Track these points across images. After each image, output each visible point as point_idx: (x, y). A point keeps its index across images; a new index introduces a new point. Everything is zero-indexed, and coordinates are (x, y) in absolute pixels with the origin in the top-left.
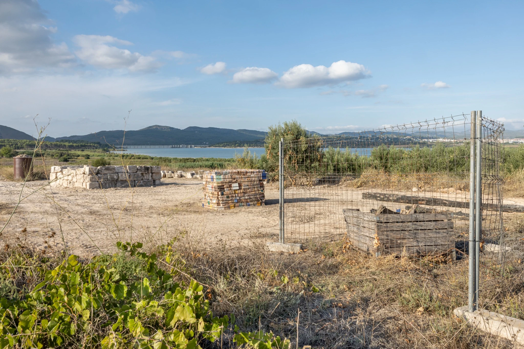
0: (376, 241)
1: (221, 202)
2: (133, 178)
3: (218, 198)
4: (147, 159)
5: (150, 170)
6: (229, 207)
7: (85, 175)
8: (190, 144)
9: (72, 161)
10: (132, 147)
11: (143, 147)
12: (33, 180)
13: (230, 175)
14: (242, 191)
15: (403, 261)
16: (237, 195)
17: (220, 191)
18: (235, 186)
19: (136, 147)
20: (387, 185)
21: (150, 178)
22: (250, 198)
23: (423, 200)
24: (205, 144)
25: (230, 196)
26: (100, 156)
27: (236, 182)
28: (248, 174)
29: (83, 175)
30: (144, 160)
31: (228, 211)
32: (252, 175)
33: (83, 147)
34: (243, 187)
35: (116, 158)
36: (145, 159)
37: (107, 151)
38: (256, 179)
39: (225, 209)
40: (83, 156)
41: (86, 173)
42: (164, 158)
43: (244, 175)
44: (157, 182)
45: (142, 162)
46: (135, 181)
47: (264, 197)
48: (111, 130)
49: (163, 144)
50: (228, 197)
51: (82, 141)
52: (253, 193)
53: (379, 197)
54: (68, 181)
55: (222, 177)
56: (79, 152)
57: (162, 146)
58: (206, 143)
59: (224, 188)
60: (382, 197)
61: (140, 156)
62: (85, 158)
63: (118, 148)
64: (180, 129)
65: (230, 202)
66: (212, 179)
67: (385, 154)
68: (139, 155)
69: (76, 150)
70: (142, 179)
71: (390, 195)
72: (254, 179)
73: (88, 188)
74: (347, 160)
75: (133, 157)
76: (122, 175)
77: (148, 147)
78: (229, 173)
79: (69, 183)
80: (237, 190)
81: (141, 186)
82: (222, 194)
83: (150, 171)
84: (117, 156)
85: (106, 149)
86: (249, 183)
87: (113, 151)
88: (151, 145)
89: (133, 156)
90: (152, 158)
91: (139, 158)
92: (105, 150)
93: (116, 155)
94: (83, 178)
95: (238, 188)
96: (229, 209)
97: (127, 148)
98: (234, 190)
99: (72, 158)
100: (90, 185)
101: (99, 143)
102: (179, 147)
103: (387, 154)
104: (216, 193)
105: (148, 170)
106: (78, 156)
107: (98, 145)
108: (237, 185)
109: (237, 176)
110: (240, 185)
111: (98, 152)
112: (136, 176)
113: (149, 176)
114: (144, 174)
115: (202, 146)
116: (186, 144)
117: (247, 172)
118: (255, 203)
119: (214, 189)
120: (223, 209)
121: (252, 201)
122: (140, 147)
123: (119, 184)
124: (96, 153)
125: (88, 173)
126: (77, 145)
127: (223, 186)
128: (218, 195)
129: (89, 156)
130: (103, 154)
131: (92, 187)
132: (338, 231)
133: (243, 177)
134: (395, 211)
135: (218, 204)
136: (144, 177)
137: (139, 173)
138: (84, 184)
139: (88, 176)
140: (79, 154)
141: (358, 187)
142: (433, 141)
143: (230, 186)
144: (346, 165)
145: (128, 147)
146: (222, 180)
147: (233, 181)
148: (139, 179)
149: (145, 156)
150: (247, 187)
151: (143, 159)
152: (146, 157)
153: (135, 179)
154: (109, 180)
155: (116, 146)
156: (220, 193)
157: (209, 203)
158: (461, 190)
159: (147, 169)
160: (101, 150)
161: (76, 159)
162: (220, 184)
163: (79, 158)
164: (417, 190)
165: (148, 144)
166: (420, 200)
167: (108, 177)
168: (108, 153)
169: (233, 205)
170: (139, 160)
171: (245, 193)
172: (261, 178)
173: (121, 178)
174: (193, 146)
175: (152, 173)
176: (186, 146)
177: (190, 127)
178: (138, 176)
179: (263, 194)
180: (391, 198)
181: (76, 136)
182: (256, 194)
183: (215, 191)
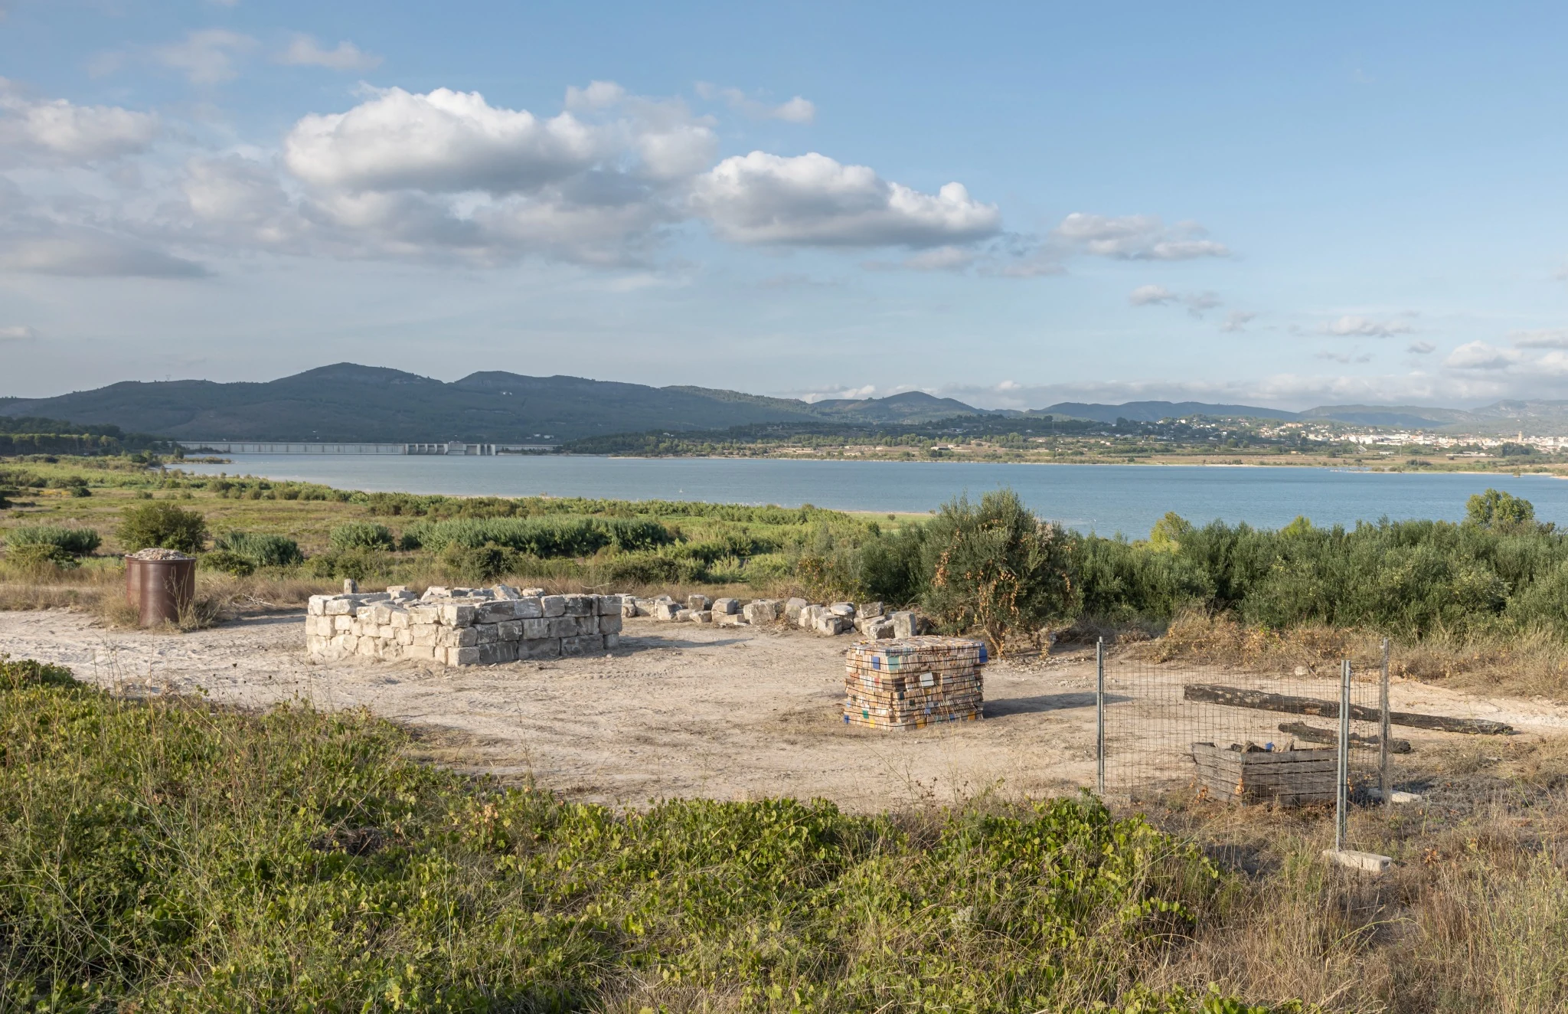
0: (1239, 787)
1: (898, 714)
2: (557, 631)
3: (891, 705)
4: (324, 499)
5: (595, 606)
6: (915, 725)
7: (440, 628)
8: (481, 441)
9: (24, 505)
10: (249, 447)
11: (294, 447)
12: (202, 628)
13: (916, 655)
14: (940, 689)
15: (1274, 813)
16: (929, 698)
17: (897, 690)
18: (926, 679)
19: (266, 447)
20: (1235, 655)
21: (596, 631)
22: (956, 705)
23: (1315, 706)
24: (541, 441)
25: (916, 700)
26: (132, 483)
27: (928, 671)
28: (952, 653)
29: (434, 627)
30: (313, 503)
31: (913, 733)
32: (961, 655)
33: (53, 448)
34: (942, 681)
35: (196, 493)
36: (317, 498)
37: (153, 465)
38: (968, 662)
39: (907, 729)
40: (62, 484)
41: (443, 622)
42: (391, 498)
43: (944, 655)
44: (612, 641)
45: (308, 512)
46: (560, 639)
47: (981, 700)
48: (163, 380)
49: (377, 440)
50: (912, 703)
51: (44, 423)
52: (962, 692)
53: (1223, 696)
54: (380, 642)
55: (900, 660)
56: (40, 469)
57: (372, 447)
58: (543, 435)
59: (904, 685)
60: (1228, 696)
61: (296, 488)
62: (74, 494)
63: (193, 452)
64: (439, 382)
65: (917, 713)
66: (877, 664)
67: (1223, 549)
68: (289, 485)
69: (22, 459)
70: (578, 634)
71: (1245, 693)
72: (963, 662)
73: (454, 660)
74: (1119, 570)
75: (266, 493)
76: (531, 625)
77: (315, 448)
78: (914, 651)
79: (380, 647)
80: (929, 687)
81: (576, 654)
82: (902, 698)
83: (595, 612)
84: (198, 486)
85: (146, 454)
86: (953, 673)
87: (174, 463)
88: (325, 440)
89: (265, 486)
90: (345, 498)
91: (293, 496)
92: (143, 460)
93: (196, 482)
94: (434, 637)
95: (932, 683)
96: (916, 728)
97: (228, 452)
98: (926, 688)
99: (19, 494)
100: (461, 654)
101: (112, 431)
102: (440, 453)
103: (1229, 550)
104: (888, 695)
105: (591, 607)
106: (42, 484)
107: (111, 439)
108: (929, 676)
109: (931, 658)
110: (936, 678)
111: (116, 467)
112: (563, 626)
113: (592, 625)
114: (582, 620)
115: (527, 448)
116: (464, 441)
117: (949, 649)
118: (965, 714)
119: (881, 686)
120: (903, 728)
121: (958, 711)
122: (280, 447)
123: (524, 650)
124: (111, 474)
125: (454, 623)
126: (26, 436)
127: (903, 679)
128: (892, 699)
129: (83, 483)
130: (137, 476)
131: (465, 660)
132: (1166, 775)
133: (942, 659)
134: (1264, 747)
135: (892, 718)
136: (581, 626)
137: (570, 616)
138: (440, 653)
139: (454, 629)
140: (42, 475)
141: (1164, 660)
142: (1374, 441)
143: (917, 680)
144: (1116, 584)
145: (235, 447)
146: (901, 667)
147: (923, 668)
148: (571, 634)
149: (315, 488)
150: (950, 681)
151: (307, 498)
152: (320, 492)
153: (562, 634)
154: (503, 640)
155: (183, 444)
156: (896, 695)
157: (866, 715)
158: (1401, 675)
159: (588, 604)
160: (125, 459)
161: (36, 495)
162: (897, 677)
163: (46, 491)
164: (1306, 672)
165: (312, 439)
166: (1308, 706)
167: (500, 632)
168: (159, 471)
169: (922, 720)
170: (292, 503)
171: (945, 693)
172: (978, 661)
173: (529, 634)
174: (493, 447)
175: (600, 616)
176: (464, 447)
177: (480, 373)
178: (568, 624)
179: (980, 694)
180: (1248, 700)
181: (14, 400)
182: (964, 697)
183: (884, 689)
